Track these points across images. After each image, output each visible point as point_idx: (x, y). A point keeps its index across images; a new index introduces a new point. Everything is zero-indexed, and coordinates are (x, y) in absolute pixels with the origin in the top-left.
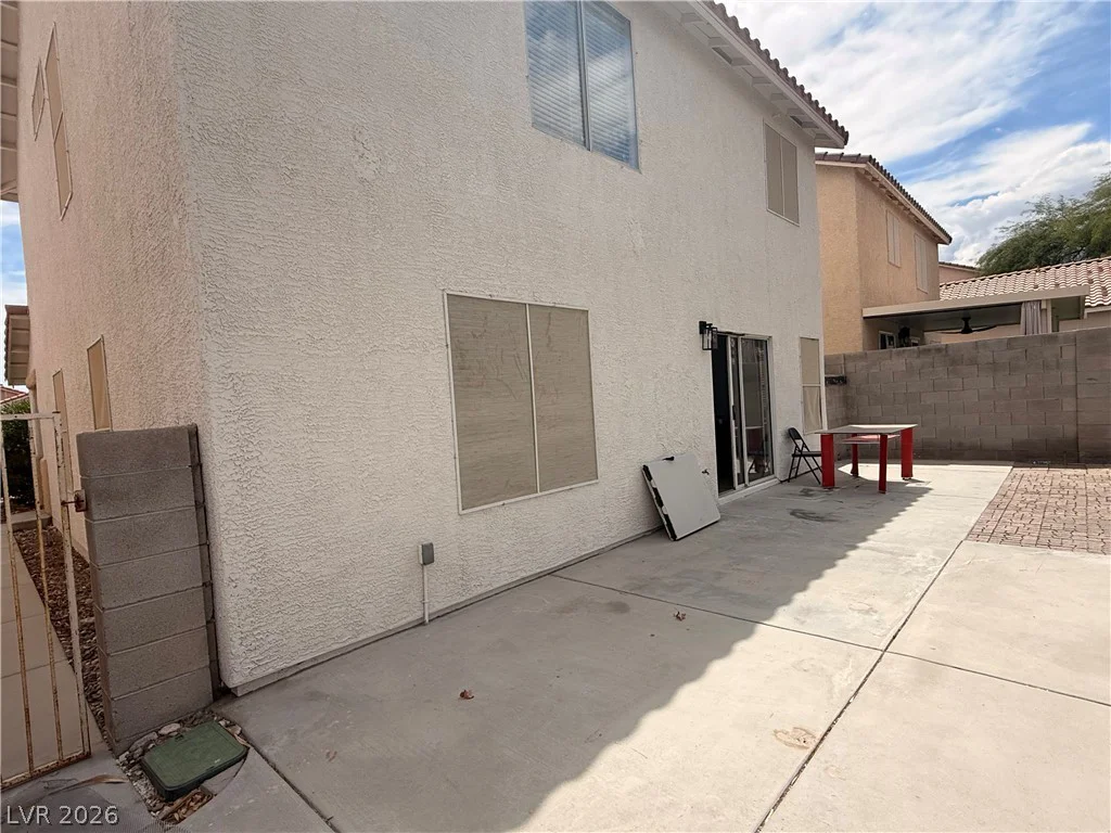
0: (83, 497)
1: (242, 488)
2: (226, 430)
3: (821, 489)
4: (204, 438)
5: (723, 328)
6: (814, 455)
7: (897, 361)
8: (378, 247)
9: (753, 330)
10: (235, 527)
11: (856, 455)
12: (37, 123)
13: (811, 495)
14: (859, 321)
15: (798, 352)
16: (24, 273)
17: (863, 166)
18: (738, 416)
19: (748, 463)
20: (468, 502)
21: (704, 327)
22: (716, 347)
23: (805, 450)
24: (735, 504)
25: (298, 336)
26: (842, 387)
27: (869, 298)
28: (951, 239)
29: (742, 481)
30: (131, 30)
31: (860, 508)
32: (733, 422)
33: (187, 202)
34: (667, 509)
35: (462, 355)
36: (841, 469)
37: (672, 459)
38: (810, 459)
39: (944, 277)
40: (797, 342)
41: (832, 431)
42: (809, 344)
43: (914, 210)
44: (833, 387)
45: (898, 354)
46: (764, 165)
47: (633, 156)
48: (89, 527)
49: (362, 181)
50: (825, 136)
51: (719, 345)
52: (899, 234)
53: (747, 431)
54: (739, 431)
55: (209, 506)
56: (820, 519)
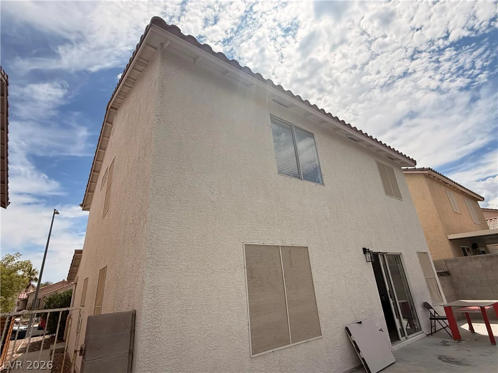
0: (83, 349)
1: (150, 343)
2: (148, 313)
3: (453, 341)
4: (138, 318)
5: (375, 250)
6: (443, 319)
7: (475, 263)
8: (217, 226)
9: (391, 250)
10: (144, 365)
11: (470, 318)
12: (103, 185)
13: (448, 345)
14: (447, 242)
15: (418, 259)
16: (85, 233)
17: (427, 172)
18: (392, 296)
19: (405, 322)
20: (255, 350)
21: (365, 251)
22: (373, 260)
23: (436, 315)
24: (403, 350)
25: (182, 267)
26: (448, 277)
27: (448, 230)
28: (484, 199)
29: (403, 335)
30: (139, 159)
31: (482, 355)
32: (391, 299)
33: (147, 216)
34: (363, 354)
35: (251, 272)
36: (462, 327)
37: (360, 323)
38: (441, 321)
39: (486, 216)
40: (416, 255)
41: (450, 304)
42: (422, 255)
43: (459, 187)
44: (442, 277)
45: (476, 258)
46: (380, 177)
47: (320, 180)
48: (83, 363)
49: (212, 202)
50: (405, 163)
51: (375, 259)
52: (455, 199)
53: (399, 303)
54: (396, 303)
55: (135, 353)
56: (458, 363)
